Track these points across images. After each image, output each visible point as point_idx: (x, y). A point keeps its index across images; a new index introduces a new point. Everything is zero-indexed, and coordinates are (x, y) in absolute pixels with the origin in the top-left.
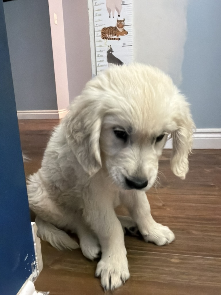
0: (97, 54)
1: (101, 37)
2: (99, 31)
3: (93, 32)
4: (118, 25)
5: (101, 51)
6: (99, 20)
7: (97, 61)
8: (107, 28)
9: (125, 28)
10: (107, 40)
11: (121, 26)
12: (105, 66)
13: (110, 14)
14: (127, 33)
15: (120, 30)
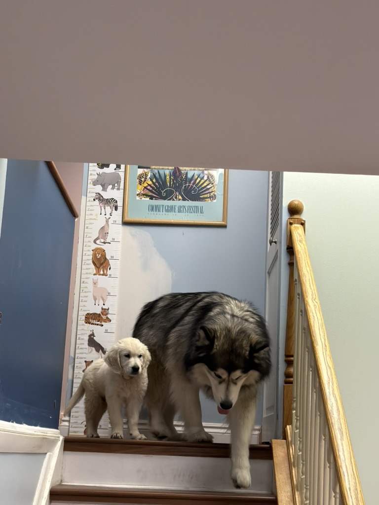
0: (78, 336)
1: (84, 322)
2: (83, 315)
3: (77, 315)
4: (102, 312)
5: (82, 334)
6: (84, 306)
7: (77, 343)
8: (91, 314)
9: (109, 316)
10: (90, 325)
11: (105, 313)
12: (84, 349)
13: (95, 302)
14: (110, 321)
15: (104, 317)
